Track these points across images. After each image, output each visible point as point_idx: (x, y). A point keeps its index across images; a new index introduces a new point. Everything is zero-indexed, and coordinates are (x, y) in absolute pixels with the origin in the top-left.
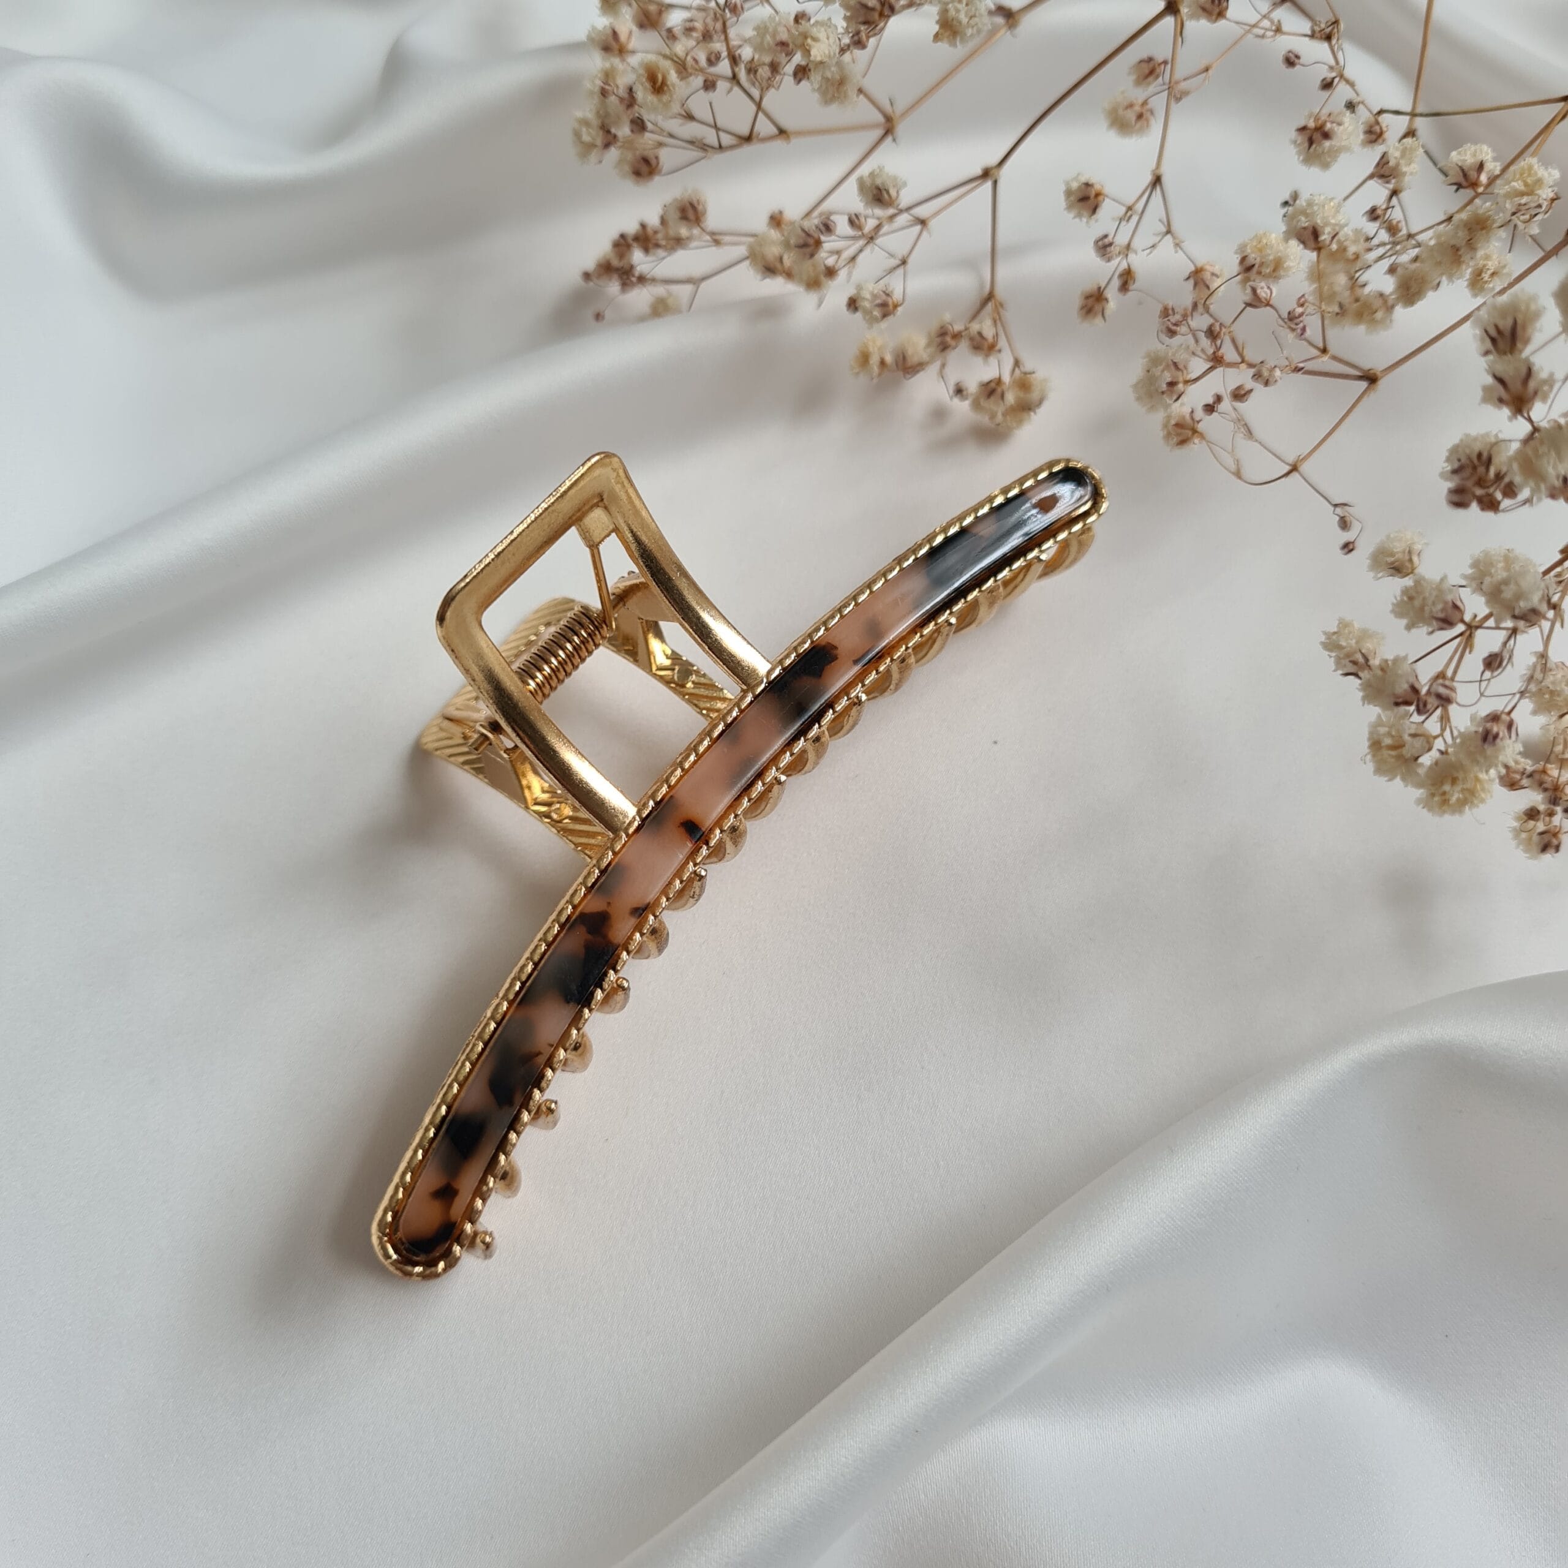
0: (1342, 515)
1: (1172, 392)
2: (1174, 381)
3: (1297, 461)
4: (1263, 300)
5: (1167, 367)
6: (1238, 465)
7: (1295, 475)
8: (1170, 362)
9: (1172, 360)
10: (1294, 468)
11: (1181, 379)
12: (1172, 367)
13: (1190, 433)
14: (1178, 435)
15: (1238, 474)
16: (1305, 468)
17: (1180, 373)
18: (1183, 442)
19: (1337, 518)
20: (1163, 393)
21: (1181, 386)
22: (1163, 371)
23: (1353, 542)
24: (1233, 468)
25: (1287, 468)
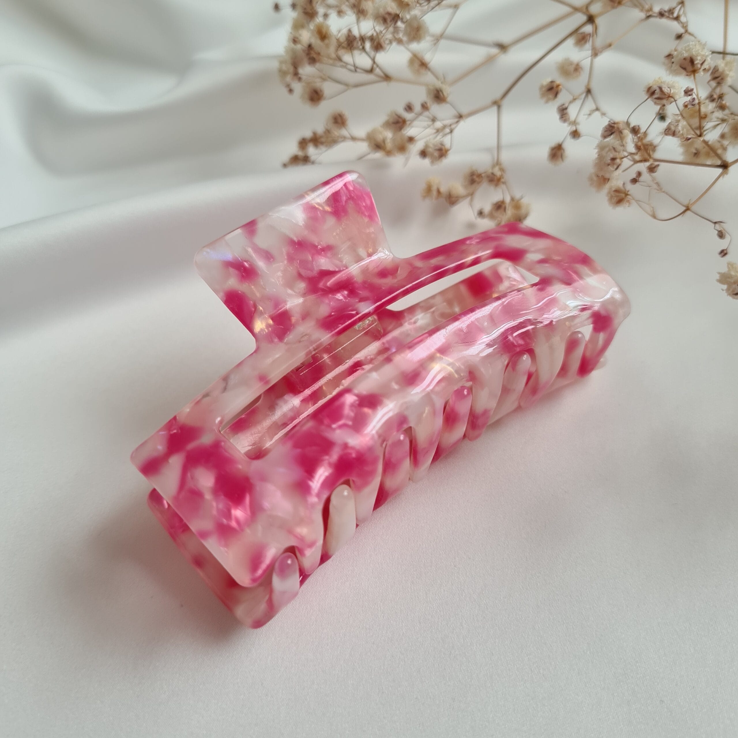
0: (719, 230)
1: (614, 164)
2: (614, 157)
3: (689, 204)
4: (666, 94)
5: (610, 150)
6: (653, 210)
7: (688, 212)
8: (611, 148)
9: (612, 147)
10: (688, 209)
11: (618, 156)
12: (613, 151)
13: (623, 195)
14: (617, 196)
15: (654, 216)
16: (694, 208)
17: (617, 154)
18: (620, 201)
19: (717, 232)
20: (609, 165)
21: (618, 161)
22: (607, 153)
23: (726, 250)
24: (651, 213)
25: (684, 208)
